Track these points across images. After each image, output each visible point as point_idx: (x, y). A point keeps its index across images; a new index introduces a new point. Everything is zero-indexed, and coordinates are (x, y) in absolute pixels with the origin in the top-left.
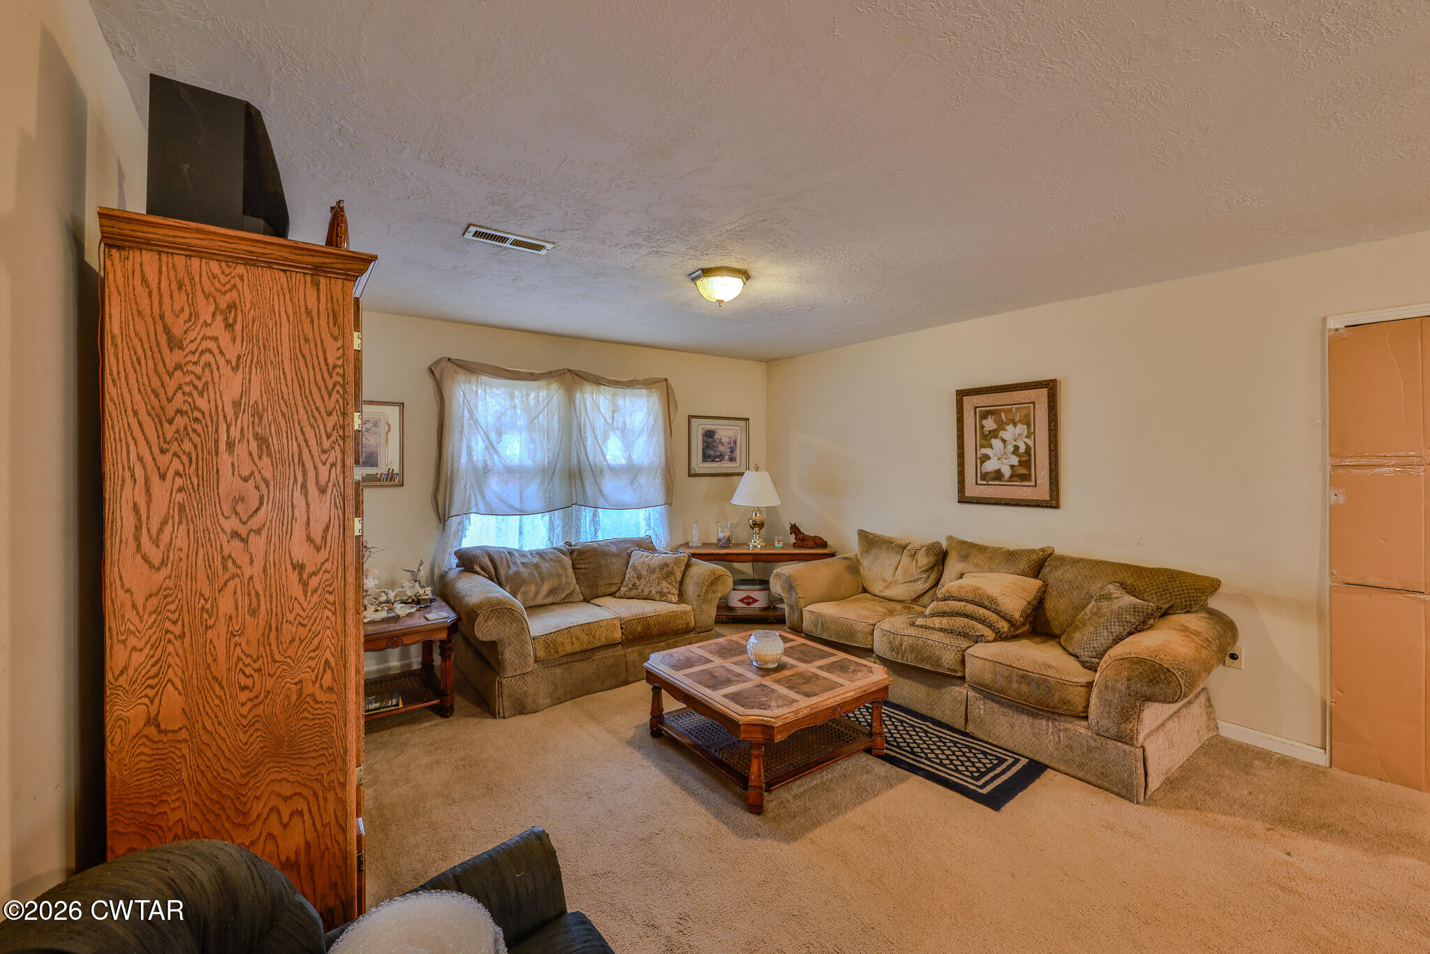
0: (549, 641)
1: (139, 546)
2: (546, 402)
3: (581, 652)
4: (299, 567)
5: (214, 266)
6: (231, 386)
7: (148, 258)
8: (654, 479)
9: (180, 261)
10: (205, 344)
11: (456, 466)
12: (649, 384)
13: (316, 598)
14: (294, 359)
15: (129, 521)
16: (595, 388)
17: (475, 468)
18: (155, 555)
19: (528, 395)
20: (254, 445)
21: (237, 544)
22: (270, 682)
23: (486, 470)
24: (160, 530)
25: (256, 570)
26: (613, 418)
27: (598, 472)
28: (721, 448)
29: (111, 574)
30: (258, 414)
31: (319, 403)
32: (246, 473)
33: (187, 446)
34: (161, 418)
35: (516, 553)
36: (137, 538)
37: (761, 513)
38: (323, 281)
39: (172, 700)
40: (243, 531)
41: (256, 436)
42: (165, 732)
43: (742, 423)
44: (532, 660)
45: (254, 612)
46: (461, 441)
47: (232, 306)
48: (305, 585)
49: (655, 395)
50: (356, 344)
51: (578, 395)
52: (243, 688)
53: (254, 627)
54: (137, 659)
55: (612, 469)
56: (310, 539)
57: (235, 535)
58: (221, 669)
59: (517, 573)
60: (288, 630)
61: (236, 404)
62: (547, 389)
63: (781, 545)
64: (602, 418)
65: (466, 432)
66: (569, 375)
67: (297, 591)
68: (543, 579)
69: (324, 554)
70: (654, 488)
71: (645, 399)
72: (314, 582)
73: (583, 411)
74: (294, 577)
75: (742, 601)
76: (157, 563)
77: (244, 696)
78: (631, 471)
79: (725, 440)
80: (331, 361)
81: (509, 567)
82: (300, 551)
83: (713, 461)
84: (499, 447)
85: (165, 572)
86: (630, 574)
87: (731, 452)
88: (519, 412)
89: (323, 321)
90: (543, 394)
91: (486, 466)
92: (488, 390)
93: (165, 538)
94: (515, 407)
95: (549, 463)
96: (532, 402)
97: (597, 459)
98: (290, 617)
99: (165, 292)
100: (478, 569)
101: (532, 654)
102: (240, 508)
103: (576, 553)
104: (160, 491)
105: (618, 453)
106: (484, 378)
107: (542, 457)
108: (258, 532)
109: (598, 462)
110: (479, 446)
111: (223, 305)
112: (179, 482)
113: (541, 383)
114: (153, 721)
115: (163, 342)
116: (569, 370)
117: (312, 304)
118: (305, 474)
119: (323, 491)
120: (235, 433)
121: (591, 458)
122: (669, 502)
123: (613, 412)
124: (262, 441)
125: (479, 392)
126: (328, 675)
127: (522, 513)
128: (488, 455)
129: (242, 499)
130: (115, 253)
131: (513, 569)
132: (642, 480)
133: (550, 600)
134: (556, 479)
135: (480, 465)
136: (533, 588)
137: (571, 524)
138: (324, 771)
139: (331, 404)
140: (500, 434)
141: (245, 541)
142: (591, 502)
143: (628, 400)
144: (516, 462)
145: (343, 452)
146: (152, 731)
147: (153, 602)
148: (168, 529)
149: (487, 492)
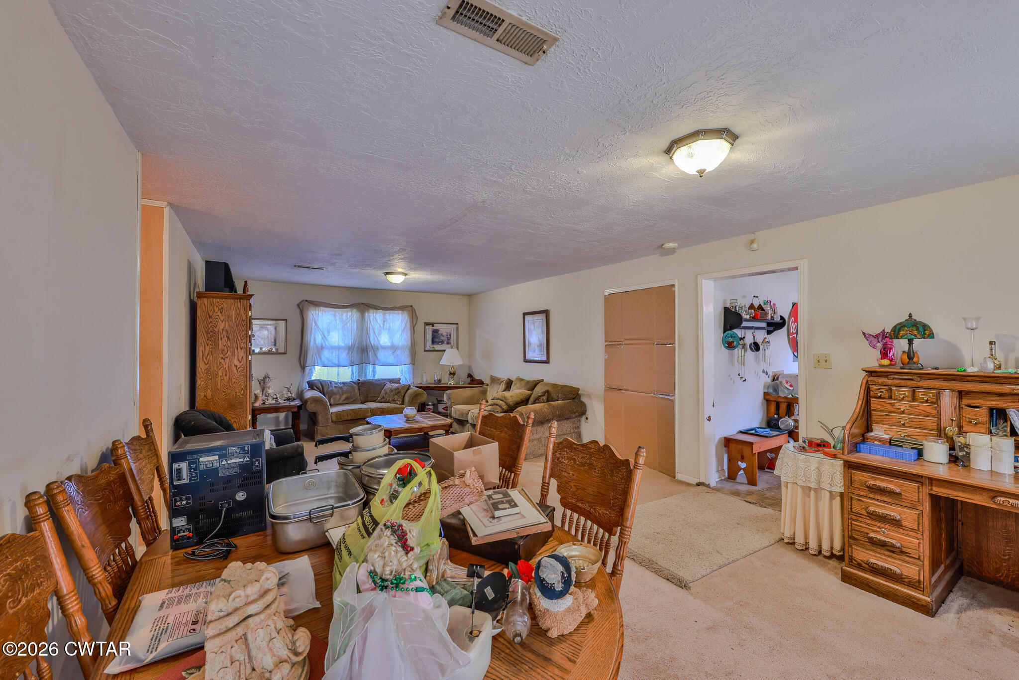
0: (338, 414)
1: (203, 359)
2: (351, 318)
3: (351, 420)
4: (236, 366)
5: (218, 300)
6: (221, 326)
7: (205, 300)
8: (404, 352)
9: (211, 299)
10: (217, 317)
11: (308, 345)
12: (402, 308)
13: (239, 374)
14: (235, 319)
15: (201, 354)
16: (375, 311)
17: (317, 347)
18: (206, 362)
19: (342, 315)
20: (226, 338)
21: (222, 360)
22: (229, 392)
23: (322, 348)
24: (207, 356)
25: (227, 366)
26: (384, 324)
27: (376, 349)
28: (442, 338)
29: (198, 365)
30: (227, 332)
31: (241, 328)
32: (224, 344)
33: (213, 339)
34: (207, 333)
35: (333, 383)
36: (203, 358)
37: (454, 368)
38: (242, 301)
39: (209, 393)
40: (224, 357)
41: (227, 336)
42: (208, 399)
43: (454, 326)
44: (330, 421)
45: (226, 375)
46: (311, 335)
47: (222, 308)
48: (237, 370)
49: (405, 313)
50: (250, 314)
51: (367, 314)
52: (224, 392)
53: (226, 379)
54: (203, 383)
55: (384, 348)
56: (238, 360)
57: (222, 358)
58: (219, 387)
59: (332, 390)
60: (234, 380)
61: (223, 330)
62: (352, 312)
63: (462, 383)
64: (378, 325)
65: (313, 331)
66: (362, 306)
67: (236, 372)
68: (343, 393)
69: (242, 363)
70: (405, 357)
71: (400, 315)
72: (239, 370)
73: (369, 322)
74: (235, 368)
75: (443, 409)
76: (206, 363)
77: (224, 394)
78: (393, 348)
79: (444, 334)
80: (243, 319)
81: (329, 388)
82: (236, 362)
83: (438, 344)
84: (329, 338)
85: (208, 365)
86: (383, 392)
87: (448, 340)
88: (338, 322)
89: (242, 310)
90: (349, 314)
91: (322, 346)
92: (324, 313)
93: (208, 358)
94: (336, 320)
95: (351, 345)
96: (344, 318)
97: (375, 343)
98: (234, 377)
99: (208, 306)
100: (315, 388)
101: (330, 419)
102: (223, 352)
103: (360, 384)
104: (207, 348)
105: (386, 340)
106: (322, 308)
107: (348, 341)
108: (227, 358)
109: (376, 345)
110: (319, 338)
111: (220, 308)
112: (211, 346)
113: (349, 309)
114: (205, 396)
115: (208, 316)
116: (362, 303)
117: (239, 306)
118: (237, 345)
119: (241, 349)
120: (222, 336)
121: (372, 342)
122: (413, 363)
123: (384, 322)
124: (228, 338)
125: (320, 314)
126: (242, 391)
127: (339, 366)
128: (323, 341)
129: (224, 350)
130: (199, 299)
131: (331, 388)
132: (399, 352)
133: (345, 402)
134: (355, 352)
135: (320, 345)
136: (338, 397)
137: (362, 371)
138: (241, 413)
139: (243, 329)
140: (329, 332)
141: (224, 360)
142: (372, 362)
143: (391, 316)
144: (336, 344)
145: (246, 340)
146: (205, 398)
147: (206, 371)
148: (209, 356)
149: (322, 357)
